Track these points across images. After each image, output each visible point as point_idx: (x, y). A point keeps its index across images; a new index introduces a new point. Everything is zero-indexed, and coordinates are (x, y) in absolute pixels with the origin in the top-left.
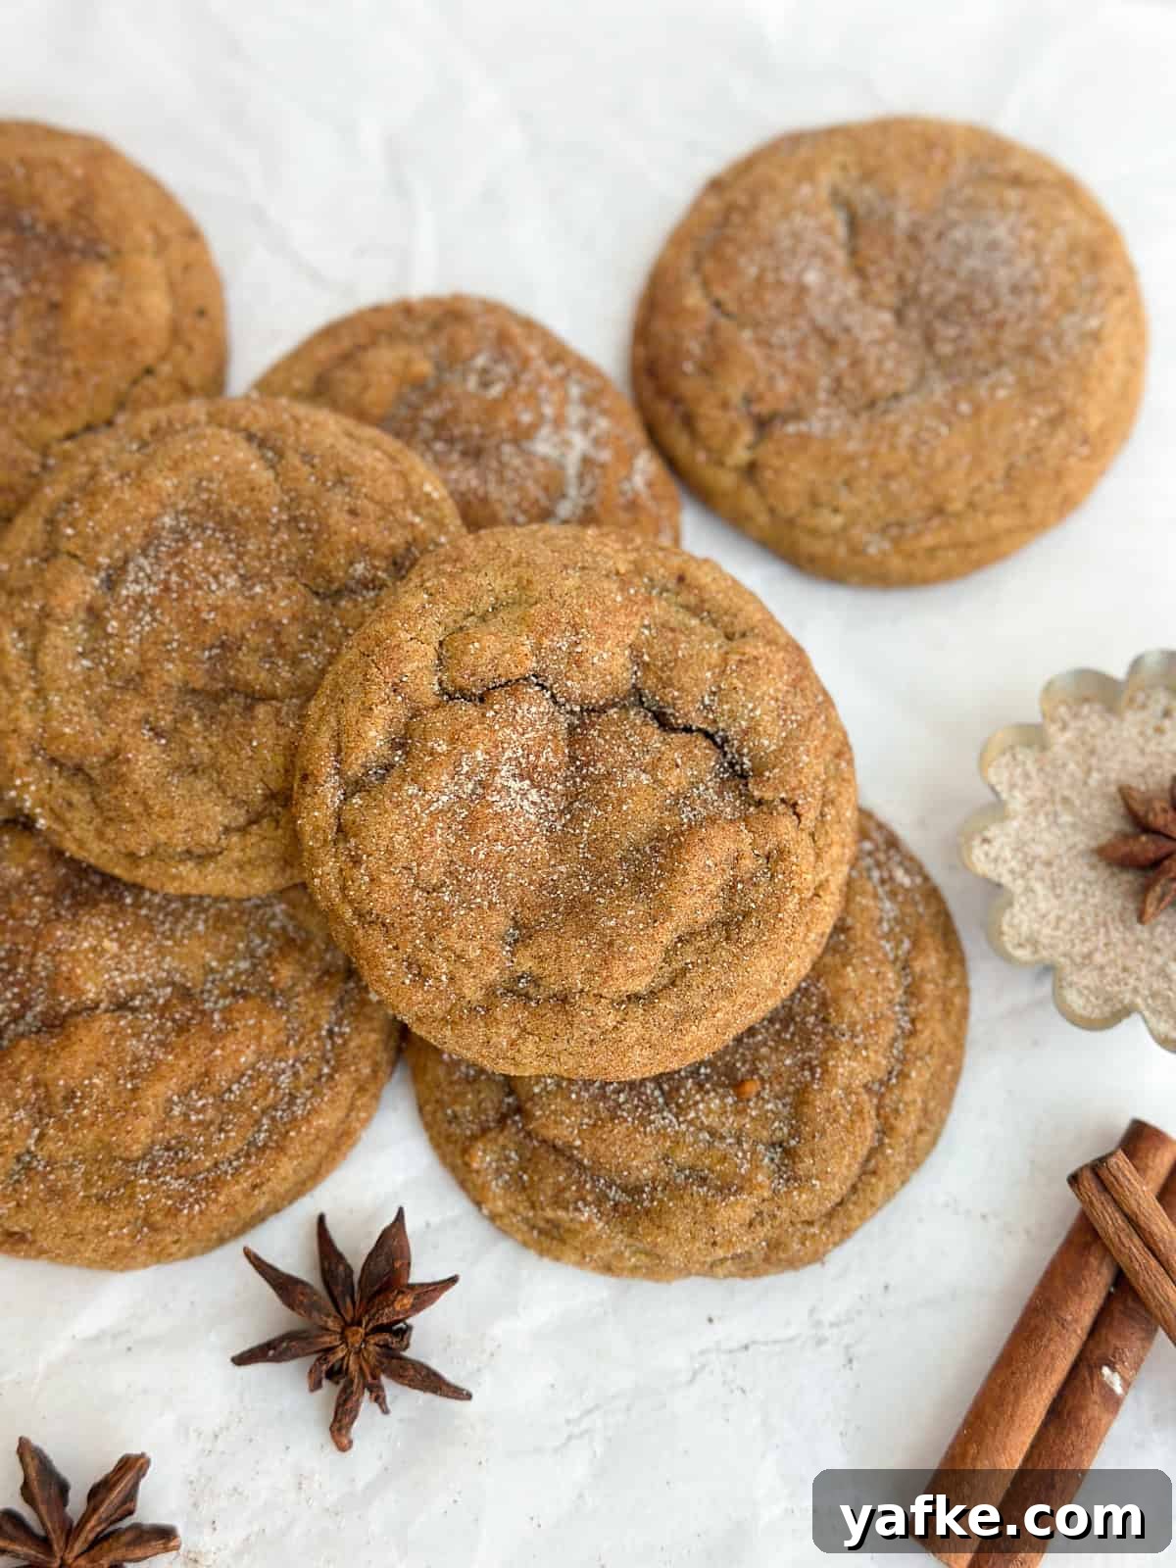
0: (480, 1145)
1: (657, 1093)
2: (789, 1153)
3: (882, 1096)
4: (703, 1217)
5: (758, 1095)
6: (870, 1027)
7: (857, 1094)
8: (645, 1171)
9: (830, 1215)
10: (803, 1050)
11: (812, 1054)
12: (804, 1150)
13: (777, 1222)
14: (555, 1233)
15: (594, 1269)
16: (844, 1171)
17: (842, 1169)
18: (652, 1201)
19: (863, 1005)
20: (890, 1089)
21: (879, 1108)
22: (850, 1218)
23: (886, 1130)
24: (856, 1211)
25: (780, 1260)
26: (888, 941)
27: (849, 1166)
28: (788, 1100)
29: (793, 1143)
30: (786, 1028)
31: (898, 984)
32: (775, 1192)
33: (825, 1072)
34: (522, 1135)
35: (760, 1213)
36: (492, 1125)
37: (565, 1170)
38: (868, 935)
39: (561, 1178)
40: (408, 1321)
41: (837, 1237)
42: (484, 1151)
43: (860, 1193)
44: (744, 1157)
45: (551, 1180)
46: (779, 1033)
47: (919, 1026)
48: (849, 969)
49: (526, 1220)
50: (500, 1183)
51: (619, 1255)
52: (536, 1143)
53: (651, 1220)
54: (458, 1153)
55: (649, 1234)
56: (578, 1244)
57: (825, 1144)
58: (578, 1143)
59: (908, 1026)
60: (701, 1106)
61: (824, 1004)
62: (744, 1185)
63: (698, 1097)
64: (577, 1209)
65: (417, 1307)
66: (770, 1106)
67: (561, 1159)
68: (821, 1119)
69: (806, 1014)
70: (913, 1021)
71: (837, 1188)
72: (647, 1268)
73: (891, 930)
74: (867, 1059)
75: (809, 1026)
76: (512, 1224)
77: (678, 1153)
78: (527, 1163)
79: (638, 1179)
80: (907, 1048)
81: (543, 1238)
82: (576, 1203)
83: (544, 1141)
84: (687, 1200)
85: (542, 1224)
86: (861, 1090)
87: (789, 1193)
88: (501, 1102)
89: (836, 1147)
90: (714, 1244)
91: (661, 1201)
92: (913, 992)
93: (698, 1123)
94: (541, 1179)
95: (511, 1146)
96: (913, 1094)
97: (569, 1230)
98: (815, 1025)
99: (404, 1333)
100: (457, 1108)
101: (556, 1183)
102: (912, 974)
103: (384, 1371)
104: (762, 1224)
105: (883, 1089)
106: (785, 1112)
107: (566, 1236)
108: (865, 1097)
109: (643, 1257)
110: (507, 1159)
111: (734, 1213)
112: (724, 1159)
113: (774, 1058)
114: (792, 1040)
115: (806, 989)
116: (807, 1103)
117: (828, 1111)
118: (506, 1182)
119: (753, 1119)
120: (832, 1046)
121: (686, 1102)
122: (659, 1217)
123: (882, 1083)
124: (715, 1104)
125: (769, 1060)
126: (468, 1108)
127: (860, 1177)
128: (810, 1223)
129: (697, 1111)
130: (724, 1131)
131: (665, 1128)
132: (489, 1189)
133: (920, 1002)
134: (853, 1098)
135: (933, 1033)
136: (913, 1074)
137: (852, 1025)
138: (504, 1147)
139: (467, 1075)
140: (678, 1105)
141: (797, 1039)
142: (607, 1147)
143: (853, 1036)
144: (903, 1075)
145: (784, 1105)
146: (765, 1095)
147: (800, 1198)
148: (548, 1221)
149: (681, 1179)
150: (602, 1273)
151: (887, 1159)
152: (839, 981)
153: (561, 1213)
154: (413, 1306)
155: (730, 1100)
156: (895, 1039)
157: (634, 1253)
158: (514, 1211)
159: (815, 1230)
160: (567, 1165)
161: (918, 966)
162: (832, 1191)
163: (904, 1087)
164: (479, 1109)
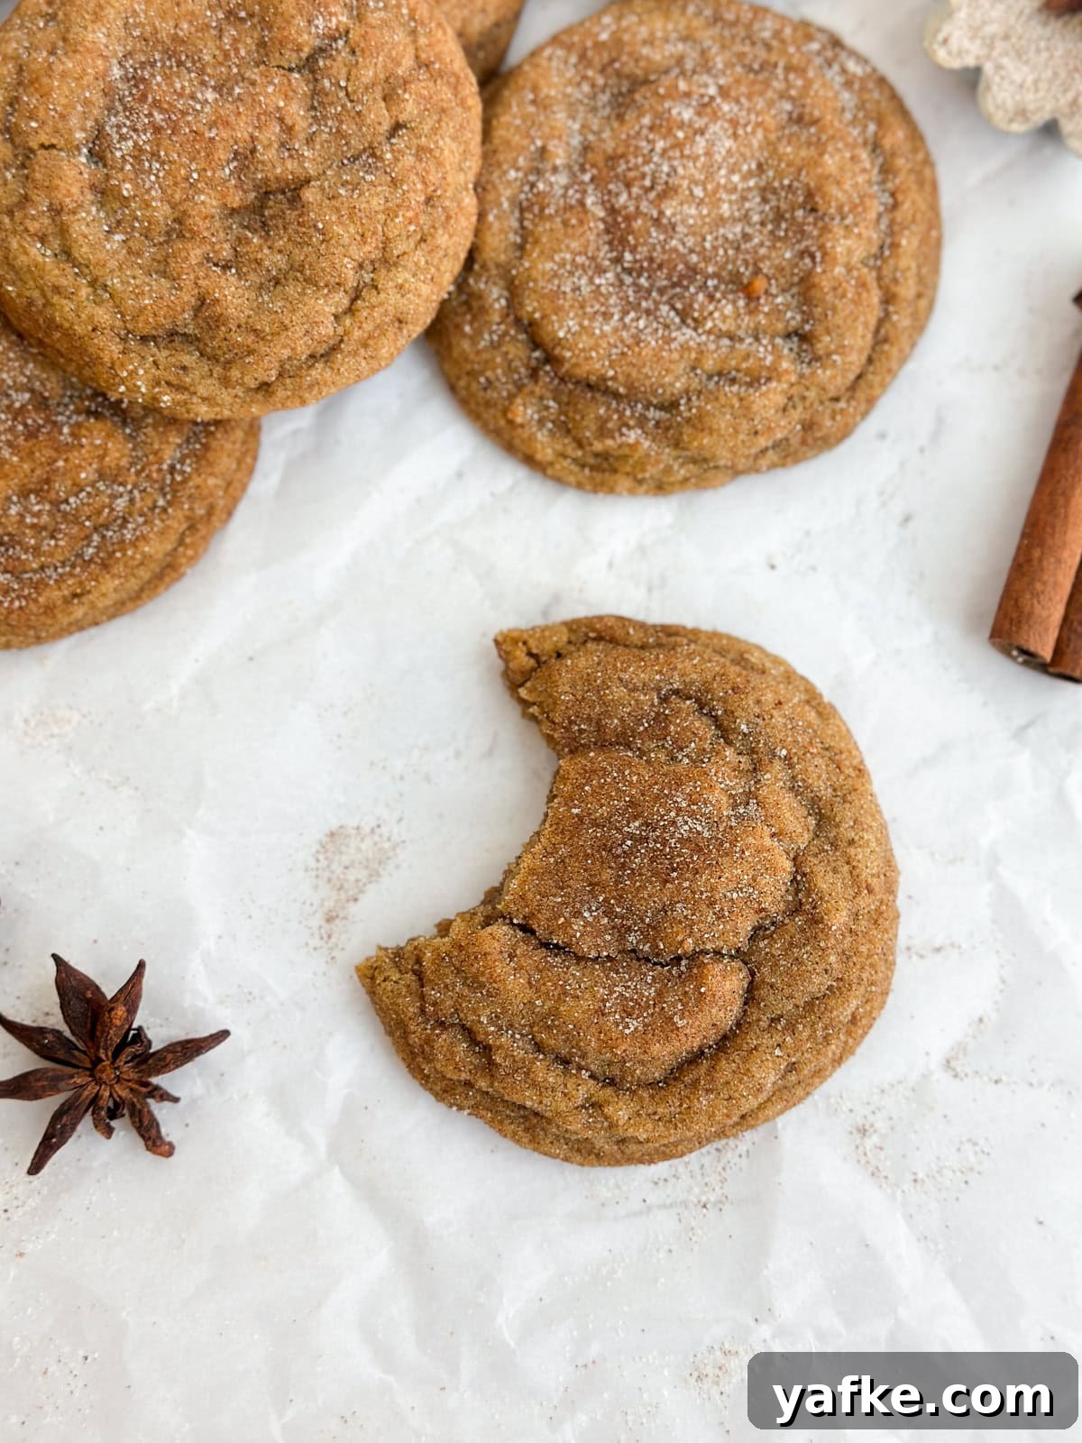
0: (519, 400)
1: (672, 314)
2: (805, 338)
3: (879, 269)
4: (740, 412)
5: (767, 292)
6: (856, 206)
7: (858, 269)
8: (678, 385)
9: (853, 387)
10: (799, 242)
11: (809, 242)
12: (820, 329)
13: (807, 403)
14: (605, 465)
15: (647, 492)
16: (859, 340)
17: (858, 340)
18: (690, 410)
19: (847, 187)
20: (885, 260)
21: (879, 278)
22: (871, 387)
23: (889, 299)
24: (876, 380)
25: (816, 440)
26: (855, 127)
27: (863, 337)
28: (794, 290)
29: (807, 327)
30: (778, 227)
31: (873, 164)
32: (802, 376)
33: (825, 254)
34: (556, 382)
35: (790, 398)
36: (526, 381)
37: (603, 404)
38: (836, 124)
39: (602, 411)
40: (135, 1026)
41: (863, 407)
42: (524, 405)
43: (878, 364)
44: (766, 350)
45: (592, 416)
46: (772, 232)
47: (900, 197)
48: (827, 157)
49: (575, 460)
50: (545, 432)
51: (668, 470)
52: (571, 386)
53: (694, 426)
54: (499, 415)
55: (695, 439)
56: (628, 469)
57: (838, 320)
58: (611, 373)
59: (890, 201)
60: (716, 315)
61: (810, 195)
62: (773, 374)
63: (711, 307)
64: (622, 435)
65: (132, 1009)
66: (779, 300)
67: (598, 396)
68: (829, 298)
69: (793, 210)
70: (893, 195)
71: (856, 360)
72: (697, 477)
73: (855, 117)
74: (860, 235)
75: (800, 220)
76: (564, 468)
77: (704, 361)
78: (567, 405)
79: (673, 394)
80: (892, 223)
81: (595, 474)
82: (620, 430)
83: (577, 383)
84: (723, 400)
85: (591, 461)
86: (859, 265)
87: (813, 373)
88: (529, 358)
89: (849, 321)
90: (756, 433)
91: (699, 408)
92: (886, 170)
93: (716, 330)
94: (583, 418)
95: (548, 394)
96: (907, 261)
97: (618, 458)
98: (805, 218)
99: (140, 1035)
100: (489, 374)
101: (599, 418)
102: (883, 152)
103: (150, 1076)
104: (794, 407)
105: (879, 263)
106: (794, 303)
107: (616, 465)
108: (865, 270)
109: (691, 466)
110: (547, 408)
111: (768, 399)
112: (747, 356)
113: (774, 255)
114: (786, 235)
115: (790, 186)
116: (814, 286)
117: (835, 289)
118: (550, 430)
119: (767, 314)
120: (825, 230)
121: (701, 314)
122: (700, 421)
123: (876, 257)
124: (729, 309)
125: (769, 258)
126: (499, 371)
127: (873, 349)
128: (836, 399)
129: (713, 320)
130: (741, 333)
131: (687, 342)
132: (536, 439)
133: (895, 177)
134: (855, 273)
135: (914, 203)
136: (904, 242)
137: (840, 208)
138: (541, 398)
139: (492, 341)
140: (695, 320)
141: (790, 234)
142: (639, 371)
143: (843, 218)
144: (895, 246)
145: (793, 296)
146: (774, 290)
147: (824, 375)
148: (597, 455)
149: (711, 385)
150: (656, 495)
151: (894, 325)
152: (819, 170)
153: (609, 442)
154: (128, 1011)
155: (741, 303)
156: (880, 216)
157: (682, 465)
158: (565, 456)
159: (842, 404)
160: (604, 399)
161: (887, 143)
162: (851, 363)
163: (898, 256)
164: (510, 369)
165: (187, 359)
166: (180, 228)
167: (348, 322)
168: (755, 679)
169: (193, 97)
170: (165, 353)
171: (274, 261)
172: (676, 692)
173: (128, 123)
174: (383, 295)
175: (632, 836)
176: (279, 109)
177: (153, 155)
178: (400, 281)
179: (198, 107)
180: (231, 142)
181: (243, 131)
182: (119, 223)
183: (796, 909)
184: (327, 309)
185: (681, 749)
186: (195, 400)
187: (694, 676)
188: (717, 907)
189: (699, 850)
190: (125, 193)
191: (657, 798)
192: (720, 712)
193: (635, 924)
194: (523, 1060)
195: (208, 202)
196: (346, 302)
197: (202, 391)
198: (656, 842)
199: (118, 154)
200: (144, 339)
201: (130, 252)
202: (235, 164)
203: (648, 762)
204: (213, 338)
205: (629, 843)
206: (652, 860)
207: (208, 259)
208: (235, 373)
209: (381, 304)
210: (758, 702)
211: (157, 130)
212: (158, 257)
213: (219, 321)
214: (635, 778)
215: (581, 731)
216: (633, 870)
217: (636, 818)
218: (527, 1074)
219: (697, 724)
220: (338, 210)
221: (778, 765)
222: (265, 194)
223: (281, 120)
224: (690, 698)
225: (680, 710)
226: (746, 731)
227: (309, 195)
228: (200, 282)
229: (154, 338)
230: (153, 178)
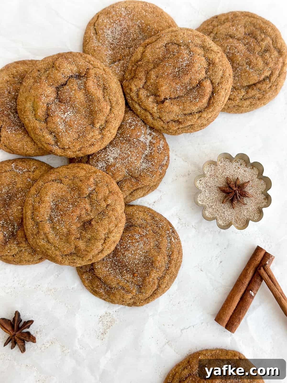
0: (85, 274)
3: (160, 280)
6: (160, 268)
13: (136, 299)
29: (141, 286)
32: (136, 294)
33: (150, 275)
35: (132, 297)
36: (88, 271)
39: (98, 283)
44: (132, 287)
45: (96, 283)
50: (88, 281)
52: (95, 276)
53: (113, 295)
62: (131, 292)
67: (99, 280)
68: (147, 283)
70: (168, 267)
77: (120, 283)
78: (93, 279)
79: (112, 287)
80: (166, 272)
82: (100, 288)
84: (120, 293)
85: (94, 290)
95: (91, 275)
104: (133, 299)
108: (156, 280)
110: (90, 278)
112: (128, 286)
119: (135, 280)
130: (129, 281)
132: (85, 282)
134: (154, 280)
137: (157, 267)
138: (89, 275)
140: (122, 275)
145: (141, 279)
146: (138, 276)
147: (140, 296)
149: (120, 288)
153: (97, 290)
156: (164, 270)
157: (109, 299)
159: (142, 301)
162: (146, 296)
163: (164, 279)
165: (74, 258)
166: (69, 233)
167: (104, 245)
168: (177, 33)
169: (67, 207)
170: (70, 257)
171: (89, 236)
172: (167, 44)
173: (56, 214)
174: (110, 238)
175: (177, 72)
176: (84, 207)
177: (62, 220)
178: (113, 235)
179: (69, 209)
180: (76, 215)
181: (78, 212)
182: (57, 233)
183: (209, 64)
184: (100, 244)
185: (174, 52)
186: (77, 264)
187: (168, 39)
188: (198, 72)
189: (189, 66)
190: (58, 228)
191: (177, 63)
192: (176, 42)
193: (187, 85)
194: (184, 118)
195: (74, 227)
196: (103, 242)
197: (78, 263)
198: (181, 69)
199: (55, 221)
200: (66, 255)
201: (60, 239)
202: (78, 218)
203: (171, 58)
204: (79, 253)
205: (177, 73)
206: (183, 72)
207: (75, 238)
208: (84, 259)
209: (110, 240)
210: (180, 36)
211: (62, 215)
212: (66, 239)
213: (80, 250)
214: (171, 62)
215: (156, 61)
216: (181, 77)
217: (176, 68)
218: (186, 120)
219: (174, 46)
220: (99, 225)
221: (191, 44)
222: (84, 223)
223: (85, 208)
224: (169, 43)
225: (169, 46)
226: (182, 42)
227: (93, 223)
228: (75, 243)
229: (68, 255)
230: (62, 225)
